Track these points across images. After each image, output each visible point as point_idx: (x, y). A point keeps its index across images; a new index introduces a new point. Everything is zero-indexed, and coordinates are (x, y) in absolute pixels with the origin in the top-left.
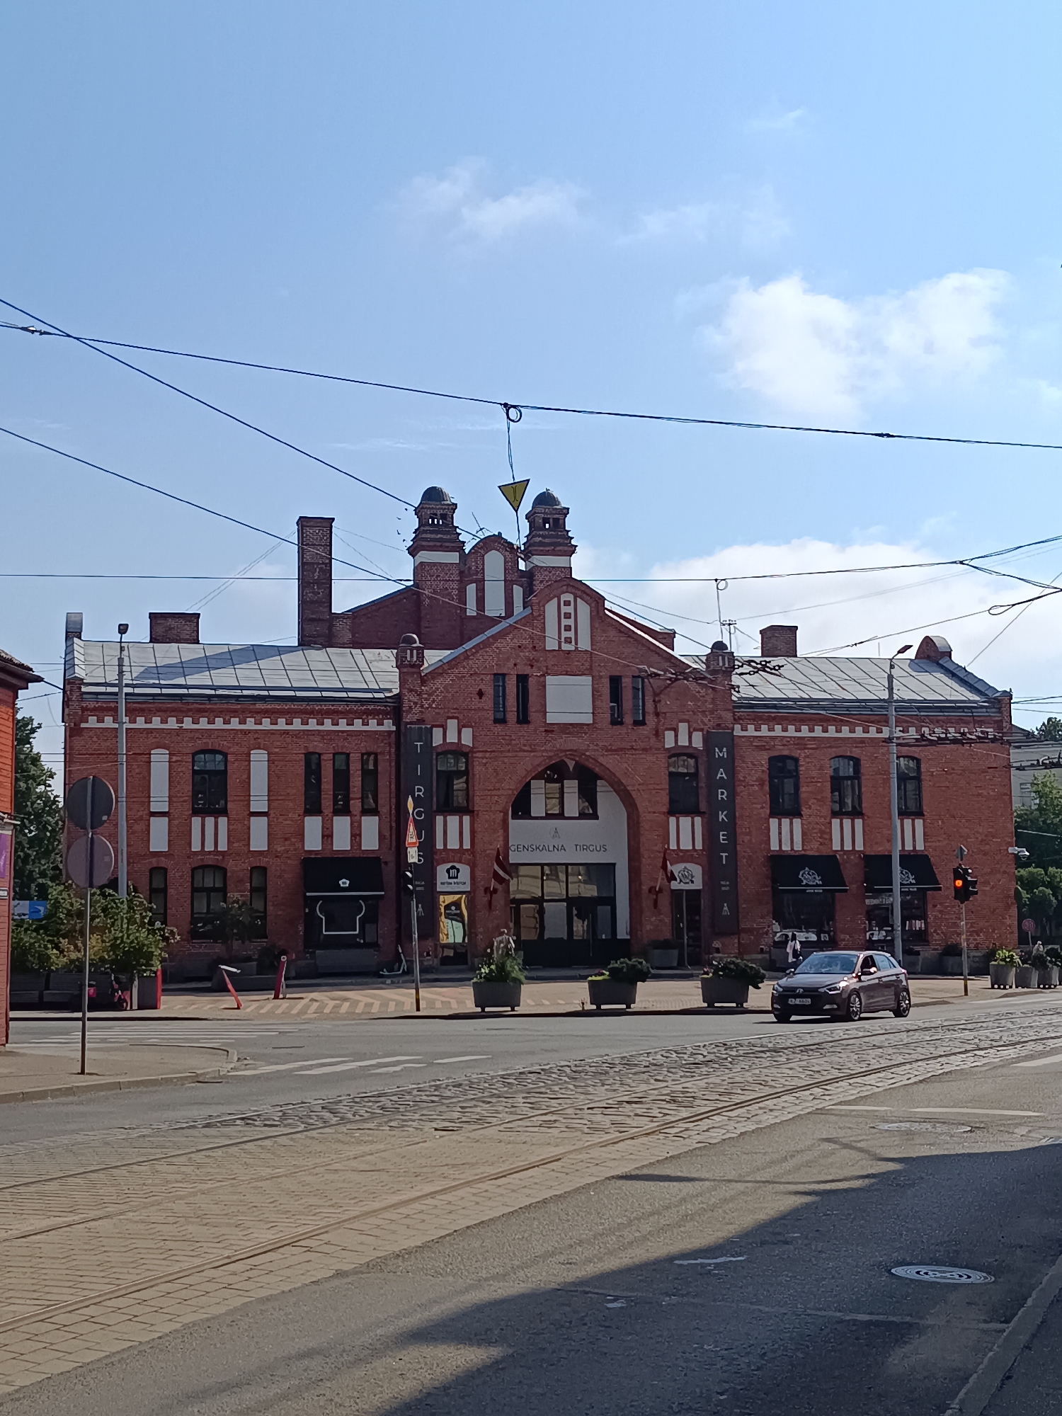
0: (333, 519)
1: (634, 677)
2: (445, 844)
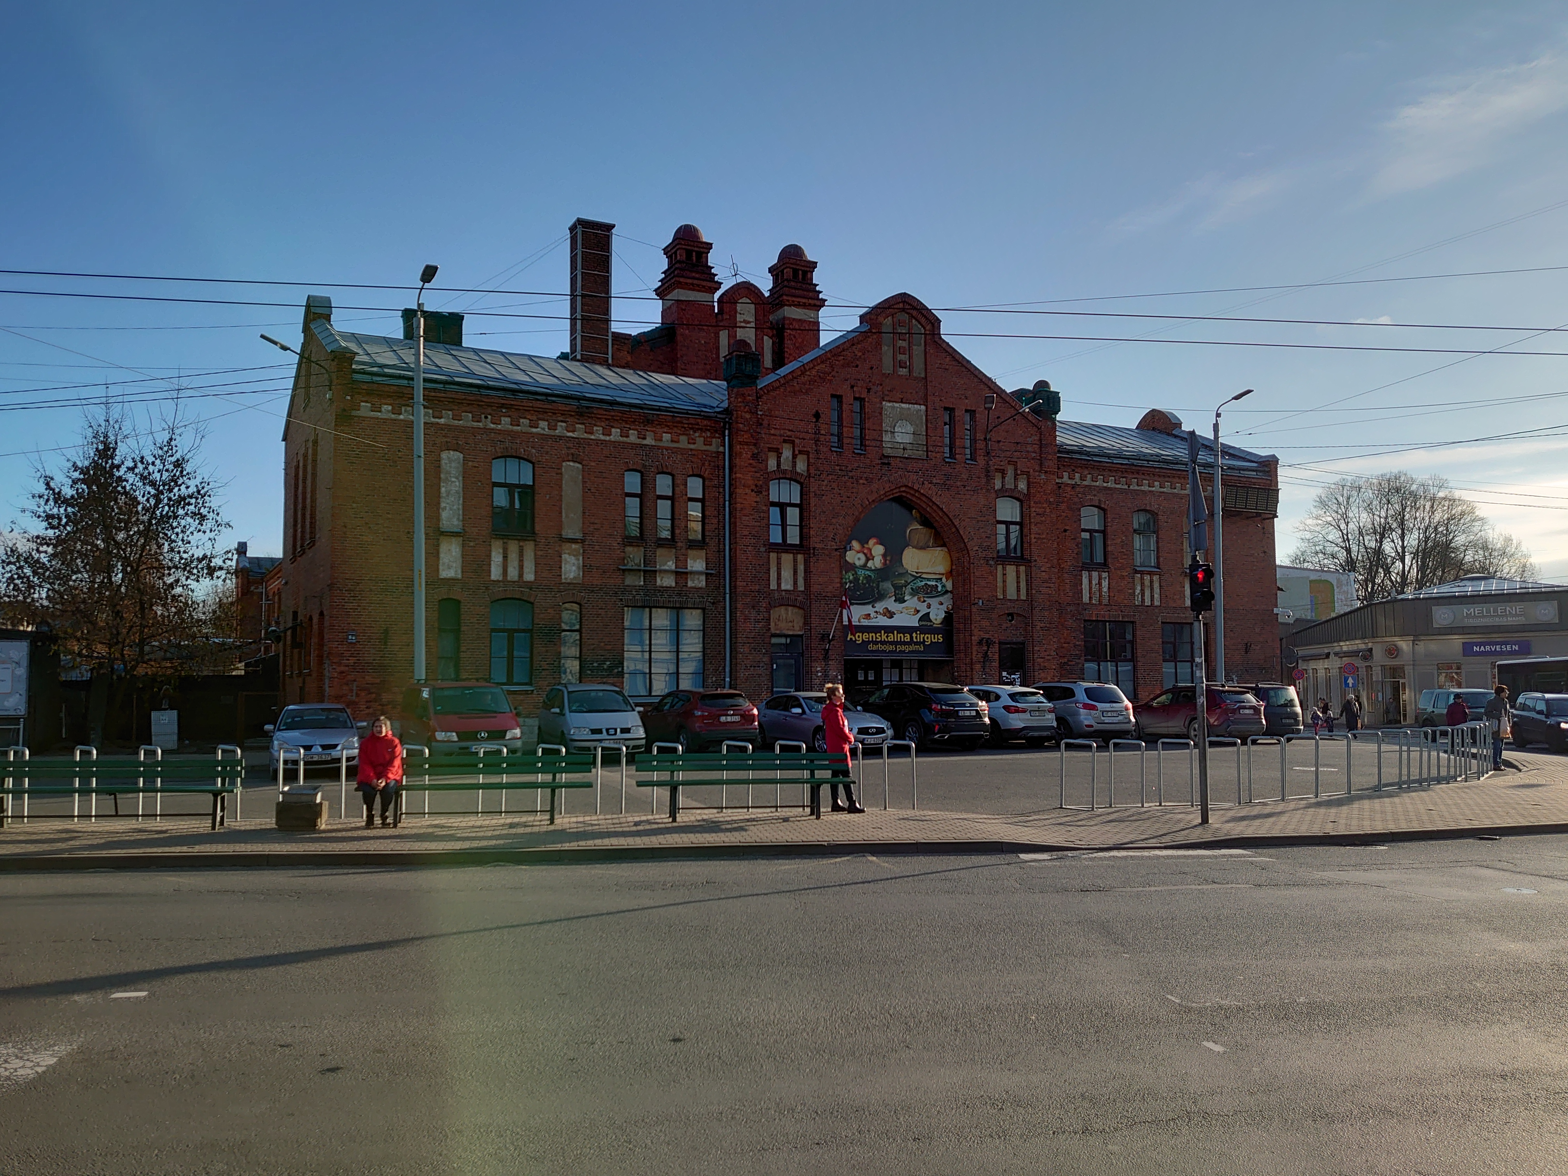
0: (614, 226)
1: (967, 411)
2: (779, 585)
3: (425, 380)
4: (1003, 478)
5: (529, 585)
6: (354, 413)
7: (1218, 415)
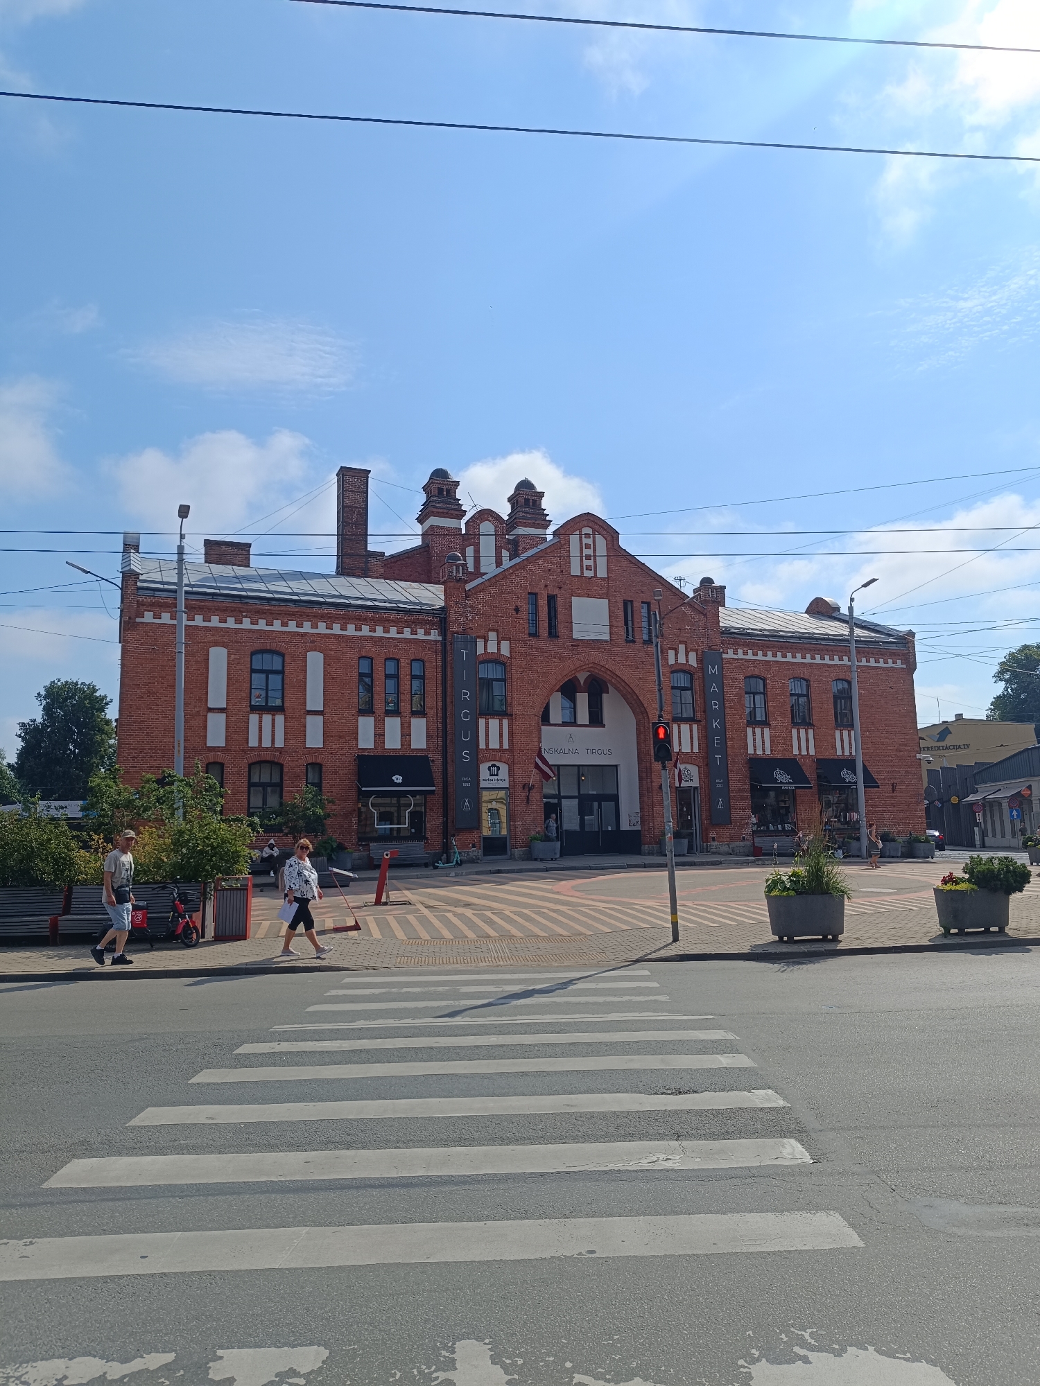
0: (369, 471)
1: (643, 602)
2: (487, 744)
4: (676, 654)
5: (280, 750)
6: (138, 620)
7: (852, 600)
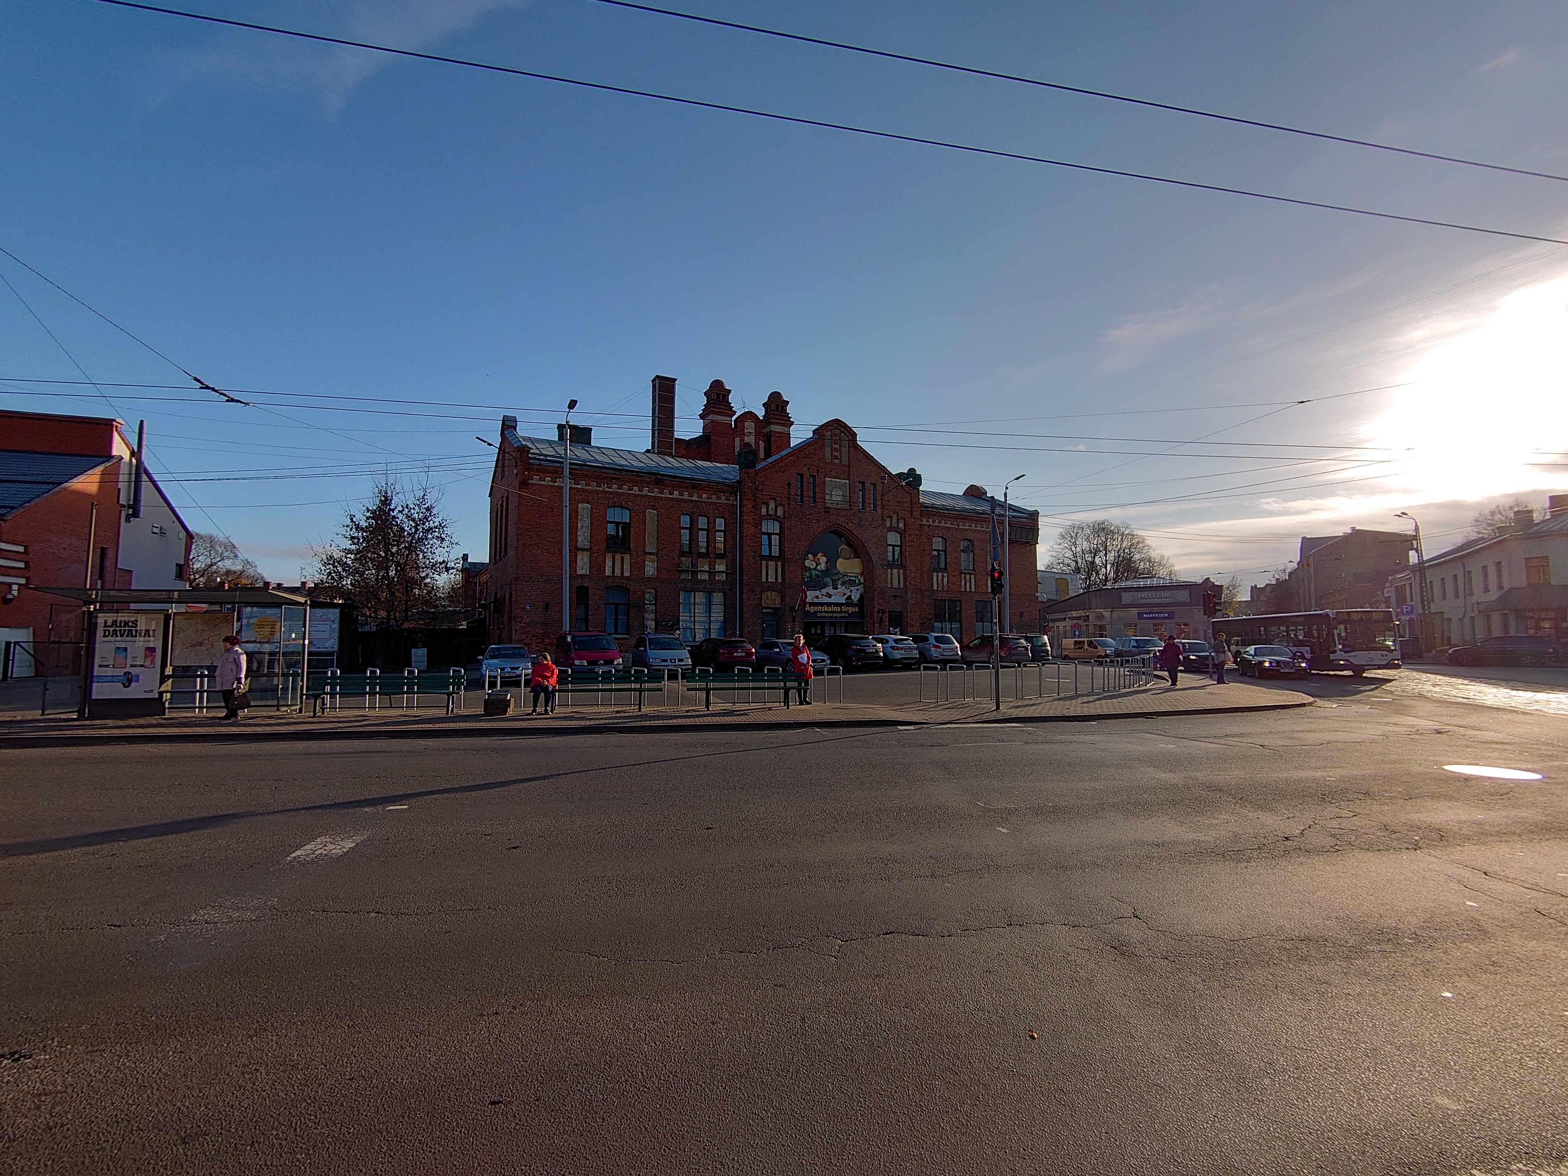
0: (676, 380)
1: (871, 484)
2: (767, 579)
3: (570, 464)
4: (891, 521)
5: (627, 578)
6: (530, 482)
7: (1007, 488)
